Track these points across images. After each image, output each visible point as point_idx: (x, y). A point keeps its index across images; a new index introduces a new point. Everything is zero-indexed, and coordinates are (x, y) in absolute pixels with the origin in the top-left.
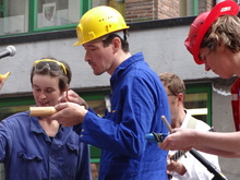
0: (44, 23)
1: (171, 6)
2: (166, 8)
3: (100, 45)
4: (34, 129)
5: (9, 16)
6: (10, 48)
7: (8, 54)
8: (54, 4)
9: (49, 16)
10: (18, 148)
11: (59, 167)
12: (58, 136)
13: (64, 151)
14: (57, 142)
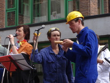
0: (53, 18)
1: (95, 11)
2: (93, 12)
3: (74, 22)
4: (51, 52)
5: (41, 16)
6: (43, 26)
7: (43, 28)
8: (56, 12)
9: (54, 16)
10: (46, 59)
11: (60, 64)
12: (59, 54)
13: (61, 59)
14: (58, 56)
